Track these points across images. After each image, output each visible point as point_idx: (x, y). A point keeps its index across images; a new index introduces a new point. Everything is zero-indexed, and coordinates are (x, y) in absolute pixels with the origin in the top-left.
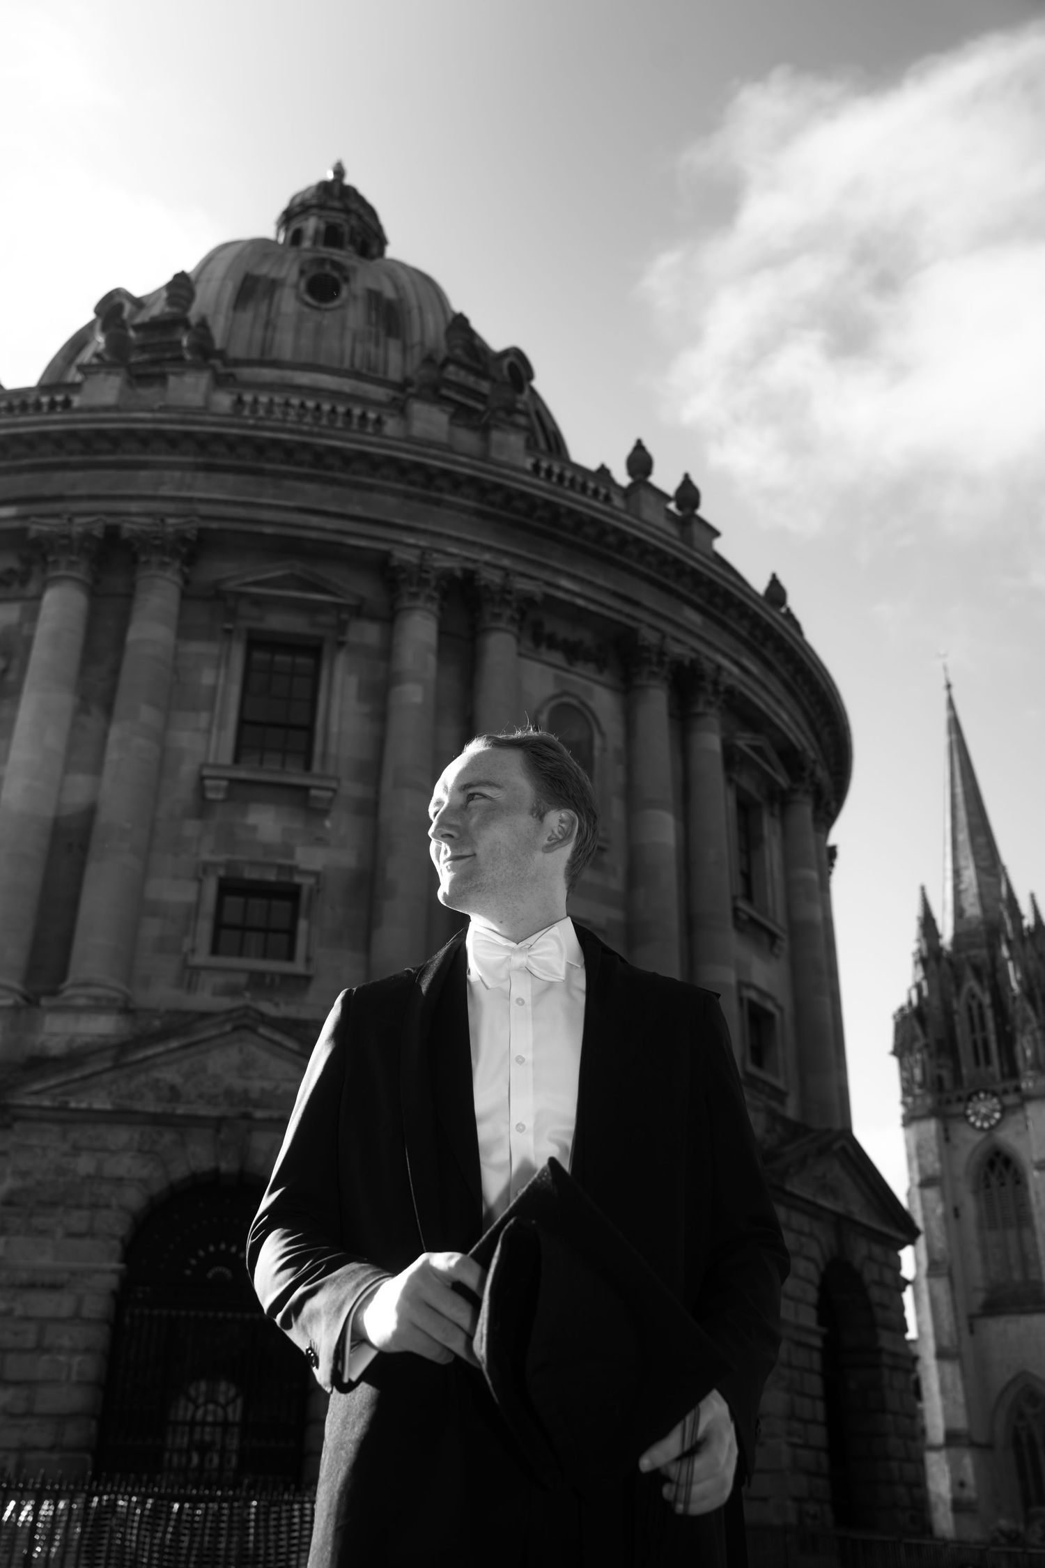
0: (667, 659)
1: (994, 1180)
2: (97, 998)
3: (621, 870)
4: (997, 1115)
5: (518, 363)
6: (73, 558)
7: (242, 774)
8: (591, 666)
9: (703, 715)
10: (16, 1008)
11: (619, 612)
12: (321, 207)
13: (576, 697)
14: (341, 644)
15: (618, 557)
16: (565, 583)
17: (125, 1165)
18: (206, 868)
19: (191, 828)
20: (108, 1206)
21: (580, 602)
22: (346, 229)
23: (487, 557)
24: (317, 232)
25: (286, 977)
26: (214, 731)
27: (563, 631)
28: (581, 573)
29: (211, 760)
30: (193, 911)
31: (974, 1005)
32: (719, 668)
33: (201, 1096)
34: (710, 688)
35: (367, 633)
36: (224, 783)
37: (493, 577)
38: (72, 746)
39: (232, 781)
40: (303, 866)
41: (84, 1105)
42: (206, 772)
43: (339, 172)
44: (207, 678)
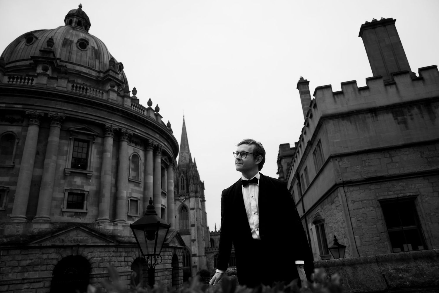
0: (153, 145)
1: (182, 211)
2: (45, 220)
3: (143, 187)
4: (185, 200)
5: (121, 65)
6: (37, 120)
7: (74, 171)
8: (139, 146)
9: (158, 155)
10: (26, 223)
11: (146, 136)
12: (77, 16)
13: (137, 153)
14: (94, 143)
15: (146, 125)
16: (137, 131)
17: (54, 256)
18: (66, 190)
19: (62, 181)
20: (50, 265)
21: (139, 135)
22: (83, 22)
23: (123, 126)
24: (76, 21)
25: (82, 213)
26: (67, 160)
27: (135, 140)
28: (139, 129)
29: (67, 167)
30: (63, 199)
31: (182, 179)
32: (162, 146)
33: (68, 241)
34: (159, 149)
35: (99, 140)
36: (70, 172)
37: (124, 130)
38: (35, 162)
39: (71, 172)
40: (86, 190)
41: (45, 245)
42: (66, 170)
43: (80, 6)
44: (66, 148)
